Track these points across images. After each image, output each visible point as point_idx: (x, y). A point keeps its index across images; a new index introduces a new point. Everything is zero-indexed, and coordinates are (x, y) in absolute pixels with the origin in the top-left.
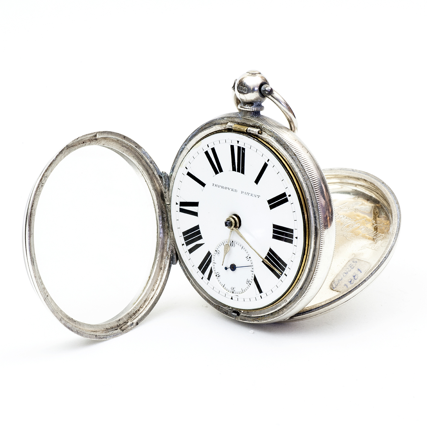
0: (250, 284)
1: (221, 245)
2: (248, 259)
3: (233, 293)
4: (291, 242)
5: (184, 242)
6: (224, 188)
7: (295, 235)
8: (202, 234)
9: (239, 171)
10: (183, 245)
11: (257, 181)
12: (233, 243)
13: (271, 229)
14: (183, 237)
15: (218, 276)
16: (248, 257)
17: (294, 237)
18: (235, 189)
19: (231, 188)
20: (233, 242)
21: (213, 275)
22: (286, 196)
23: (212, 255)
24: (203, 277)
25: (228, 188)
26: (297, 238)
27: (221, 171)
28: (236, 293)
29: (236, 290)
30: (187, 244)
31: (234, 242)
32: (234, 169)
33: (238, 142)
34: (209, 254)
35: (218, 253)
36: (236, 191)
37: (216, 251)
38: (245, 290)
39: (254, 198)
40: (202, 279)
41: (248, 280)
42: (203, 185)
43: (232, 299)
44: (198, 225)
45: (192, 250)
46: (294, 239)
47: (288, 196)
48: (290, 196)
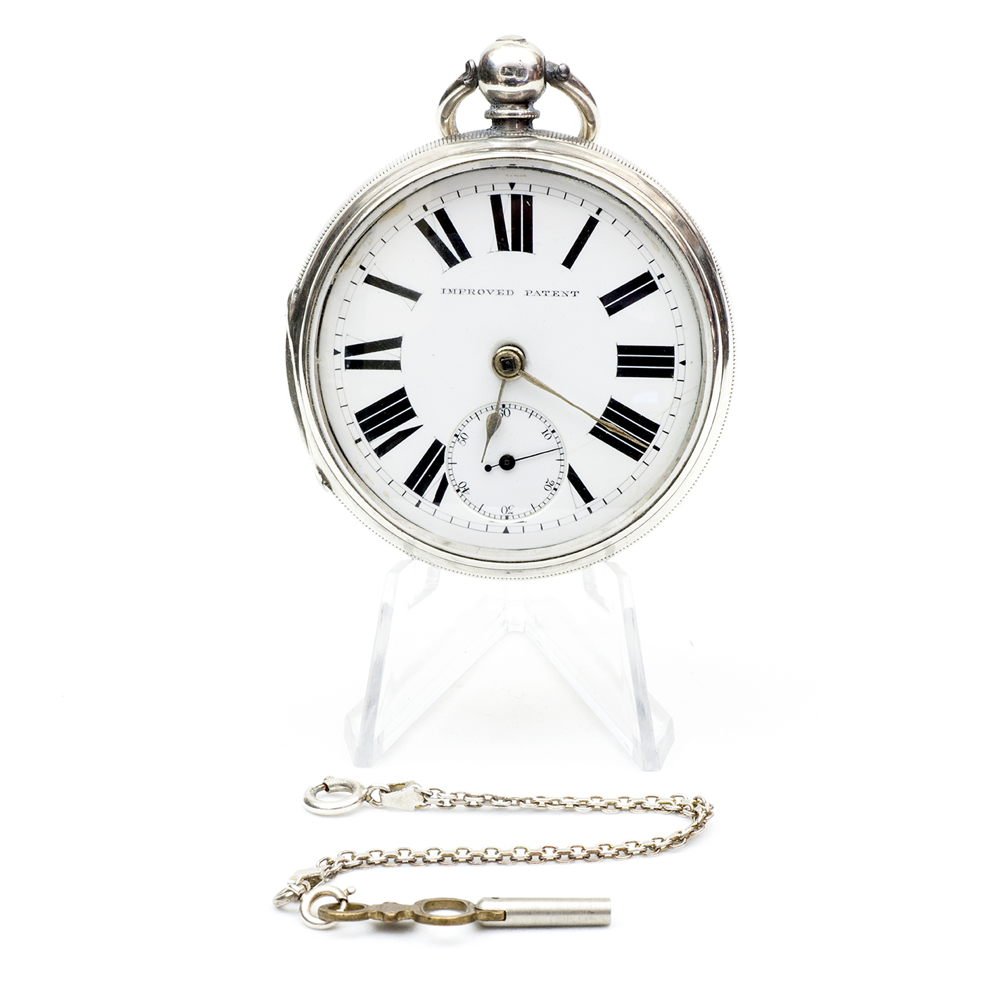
0: (555, 489)
1: (469, 419)
2: (548, 436)
3: (507, 518)
4: (669, 374)
5: (361, 435)
6: (476, 292)
7: (678, 358)
8: (414, 405)
9: (516, 248)
10: (358, 441)
11: (569, 262)
12: (503, 409)
13: (614, 356)
14: (357, 424)
15: (462, 490)
16: (549, 432)
17: (677, 362)
18: (506, 289)
19: (496, 288)
20: (504, 406)
21: (450, 490)
22: (653, 279)
23: (445, 447)
24: (420, 501)
25: (486, 292)
26: (683, 363)
27: (465, 254)
28: (516, 517)
29: (515, 511)
30: (370, 437)
31: (506, 406)
32: (502, 246)
33: (512, 185)
34: (437, 445)
35: (461, 439)
36: (510, 292)
37: (456, 435)
38: (542, 505)
39: (563, 299)
40: (417, 505)
41: (550, 481)
42: (414, 296)
43: (506, 531)
44: (404, 388)
45: (387, 448)
46: (677, 367)
47: (655, 279)
48: (662, 276)
